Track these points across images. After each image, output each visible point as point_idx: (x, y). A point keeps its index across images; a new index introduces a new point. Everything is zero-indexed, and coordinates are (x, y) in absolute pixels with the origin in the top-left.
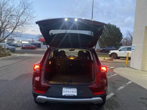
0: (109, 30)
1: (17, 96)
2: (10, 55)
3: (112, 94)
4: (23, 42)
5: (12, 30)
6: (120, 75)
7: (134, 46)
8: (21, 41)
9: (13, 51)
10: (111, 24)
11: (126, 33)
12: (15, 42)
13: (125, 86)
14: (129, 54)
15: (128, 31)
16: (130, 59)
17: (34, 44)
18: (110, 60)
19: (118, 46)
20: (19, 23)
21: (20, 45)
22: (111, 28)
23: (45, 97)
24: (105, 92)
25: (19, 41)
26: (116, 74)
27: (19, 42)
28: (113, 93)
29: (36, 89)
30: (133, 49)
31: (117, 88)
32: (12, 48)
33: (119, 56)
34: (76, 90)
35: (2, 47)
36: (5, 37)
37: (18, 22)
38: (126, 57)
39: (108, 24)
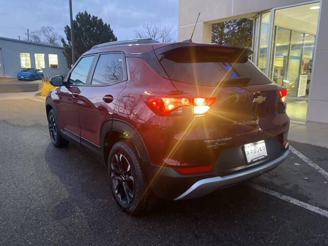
34: (264, 145)
39: (84, 13)
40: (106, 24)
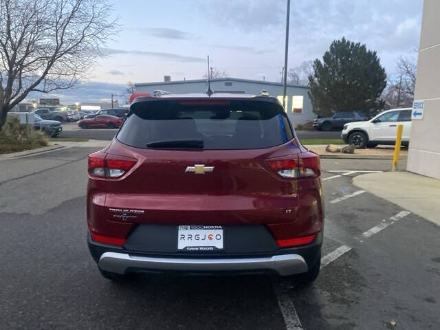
0: (342, 62)
1: (54, 257)
2: (44, 144)
3: (344, 249)
4: (84, 108)
5: (45, 69)
6: (372, 195)
7: (418, 105)
8: (80, 106)
9: (55, 134)
10: (351, 41)
11: (396, 65)
12: (63, 109)
13: (385, 226)
14: (403, 133)
15: (402, 61)
16: (405, 145)
17: (116, 111)
18: (345, 152)
19: (371, 110)
20: (64, 45)
21: (74, 117)
22: (349, 55)
23: (125, 257)
24: (316, 237)
25: (75, 105)
26: (362, 192)
27: (73, 107)
28: (348, 244)
29: (97, 231)
30: (416, 114)
31: (361, 231)
32: (52, 125)
33: (372, 138)
34: (221, 232)
35: (19, 121)
36: (25, 89)
37: (60, 42)
38: (393, 143)
39: (341, 41)
40: (369, 52)
